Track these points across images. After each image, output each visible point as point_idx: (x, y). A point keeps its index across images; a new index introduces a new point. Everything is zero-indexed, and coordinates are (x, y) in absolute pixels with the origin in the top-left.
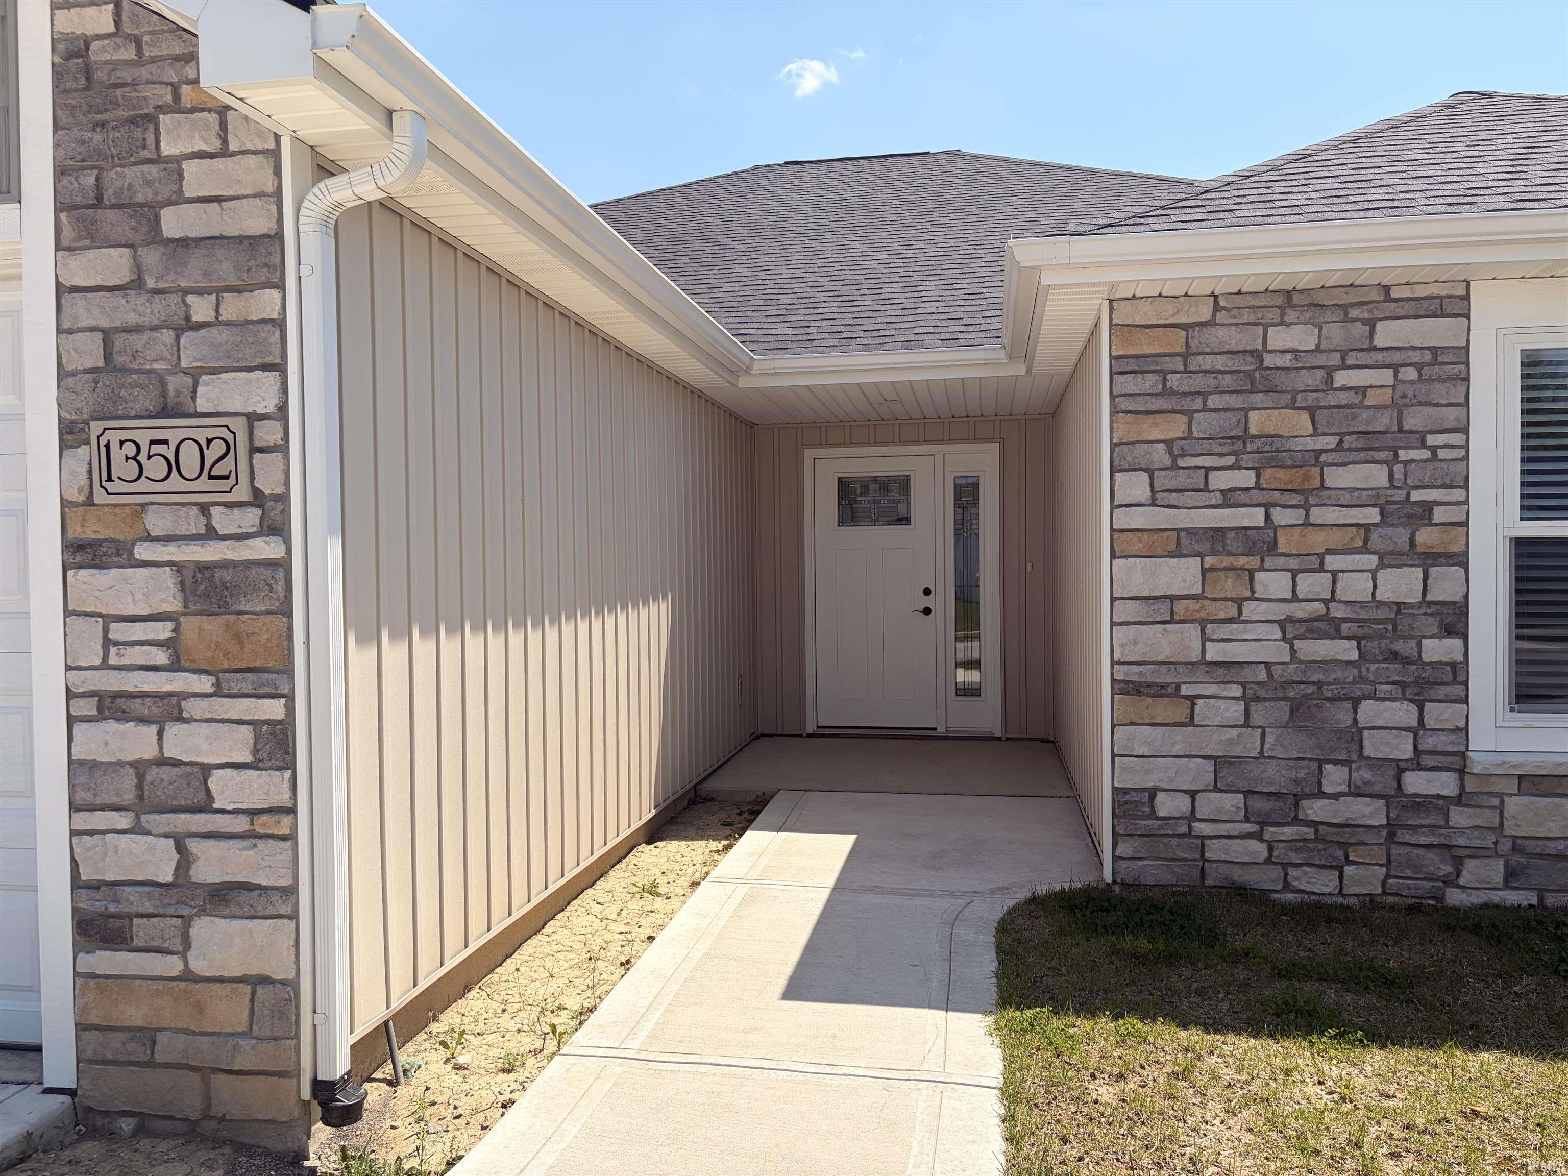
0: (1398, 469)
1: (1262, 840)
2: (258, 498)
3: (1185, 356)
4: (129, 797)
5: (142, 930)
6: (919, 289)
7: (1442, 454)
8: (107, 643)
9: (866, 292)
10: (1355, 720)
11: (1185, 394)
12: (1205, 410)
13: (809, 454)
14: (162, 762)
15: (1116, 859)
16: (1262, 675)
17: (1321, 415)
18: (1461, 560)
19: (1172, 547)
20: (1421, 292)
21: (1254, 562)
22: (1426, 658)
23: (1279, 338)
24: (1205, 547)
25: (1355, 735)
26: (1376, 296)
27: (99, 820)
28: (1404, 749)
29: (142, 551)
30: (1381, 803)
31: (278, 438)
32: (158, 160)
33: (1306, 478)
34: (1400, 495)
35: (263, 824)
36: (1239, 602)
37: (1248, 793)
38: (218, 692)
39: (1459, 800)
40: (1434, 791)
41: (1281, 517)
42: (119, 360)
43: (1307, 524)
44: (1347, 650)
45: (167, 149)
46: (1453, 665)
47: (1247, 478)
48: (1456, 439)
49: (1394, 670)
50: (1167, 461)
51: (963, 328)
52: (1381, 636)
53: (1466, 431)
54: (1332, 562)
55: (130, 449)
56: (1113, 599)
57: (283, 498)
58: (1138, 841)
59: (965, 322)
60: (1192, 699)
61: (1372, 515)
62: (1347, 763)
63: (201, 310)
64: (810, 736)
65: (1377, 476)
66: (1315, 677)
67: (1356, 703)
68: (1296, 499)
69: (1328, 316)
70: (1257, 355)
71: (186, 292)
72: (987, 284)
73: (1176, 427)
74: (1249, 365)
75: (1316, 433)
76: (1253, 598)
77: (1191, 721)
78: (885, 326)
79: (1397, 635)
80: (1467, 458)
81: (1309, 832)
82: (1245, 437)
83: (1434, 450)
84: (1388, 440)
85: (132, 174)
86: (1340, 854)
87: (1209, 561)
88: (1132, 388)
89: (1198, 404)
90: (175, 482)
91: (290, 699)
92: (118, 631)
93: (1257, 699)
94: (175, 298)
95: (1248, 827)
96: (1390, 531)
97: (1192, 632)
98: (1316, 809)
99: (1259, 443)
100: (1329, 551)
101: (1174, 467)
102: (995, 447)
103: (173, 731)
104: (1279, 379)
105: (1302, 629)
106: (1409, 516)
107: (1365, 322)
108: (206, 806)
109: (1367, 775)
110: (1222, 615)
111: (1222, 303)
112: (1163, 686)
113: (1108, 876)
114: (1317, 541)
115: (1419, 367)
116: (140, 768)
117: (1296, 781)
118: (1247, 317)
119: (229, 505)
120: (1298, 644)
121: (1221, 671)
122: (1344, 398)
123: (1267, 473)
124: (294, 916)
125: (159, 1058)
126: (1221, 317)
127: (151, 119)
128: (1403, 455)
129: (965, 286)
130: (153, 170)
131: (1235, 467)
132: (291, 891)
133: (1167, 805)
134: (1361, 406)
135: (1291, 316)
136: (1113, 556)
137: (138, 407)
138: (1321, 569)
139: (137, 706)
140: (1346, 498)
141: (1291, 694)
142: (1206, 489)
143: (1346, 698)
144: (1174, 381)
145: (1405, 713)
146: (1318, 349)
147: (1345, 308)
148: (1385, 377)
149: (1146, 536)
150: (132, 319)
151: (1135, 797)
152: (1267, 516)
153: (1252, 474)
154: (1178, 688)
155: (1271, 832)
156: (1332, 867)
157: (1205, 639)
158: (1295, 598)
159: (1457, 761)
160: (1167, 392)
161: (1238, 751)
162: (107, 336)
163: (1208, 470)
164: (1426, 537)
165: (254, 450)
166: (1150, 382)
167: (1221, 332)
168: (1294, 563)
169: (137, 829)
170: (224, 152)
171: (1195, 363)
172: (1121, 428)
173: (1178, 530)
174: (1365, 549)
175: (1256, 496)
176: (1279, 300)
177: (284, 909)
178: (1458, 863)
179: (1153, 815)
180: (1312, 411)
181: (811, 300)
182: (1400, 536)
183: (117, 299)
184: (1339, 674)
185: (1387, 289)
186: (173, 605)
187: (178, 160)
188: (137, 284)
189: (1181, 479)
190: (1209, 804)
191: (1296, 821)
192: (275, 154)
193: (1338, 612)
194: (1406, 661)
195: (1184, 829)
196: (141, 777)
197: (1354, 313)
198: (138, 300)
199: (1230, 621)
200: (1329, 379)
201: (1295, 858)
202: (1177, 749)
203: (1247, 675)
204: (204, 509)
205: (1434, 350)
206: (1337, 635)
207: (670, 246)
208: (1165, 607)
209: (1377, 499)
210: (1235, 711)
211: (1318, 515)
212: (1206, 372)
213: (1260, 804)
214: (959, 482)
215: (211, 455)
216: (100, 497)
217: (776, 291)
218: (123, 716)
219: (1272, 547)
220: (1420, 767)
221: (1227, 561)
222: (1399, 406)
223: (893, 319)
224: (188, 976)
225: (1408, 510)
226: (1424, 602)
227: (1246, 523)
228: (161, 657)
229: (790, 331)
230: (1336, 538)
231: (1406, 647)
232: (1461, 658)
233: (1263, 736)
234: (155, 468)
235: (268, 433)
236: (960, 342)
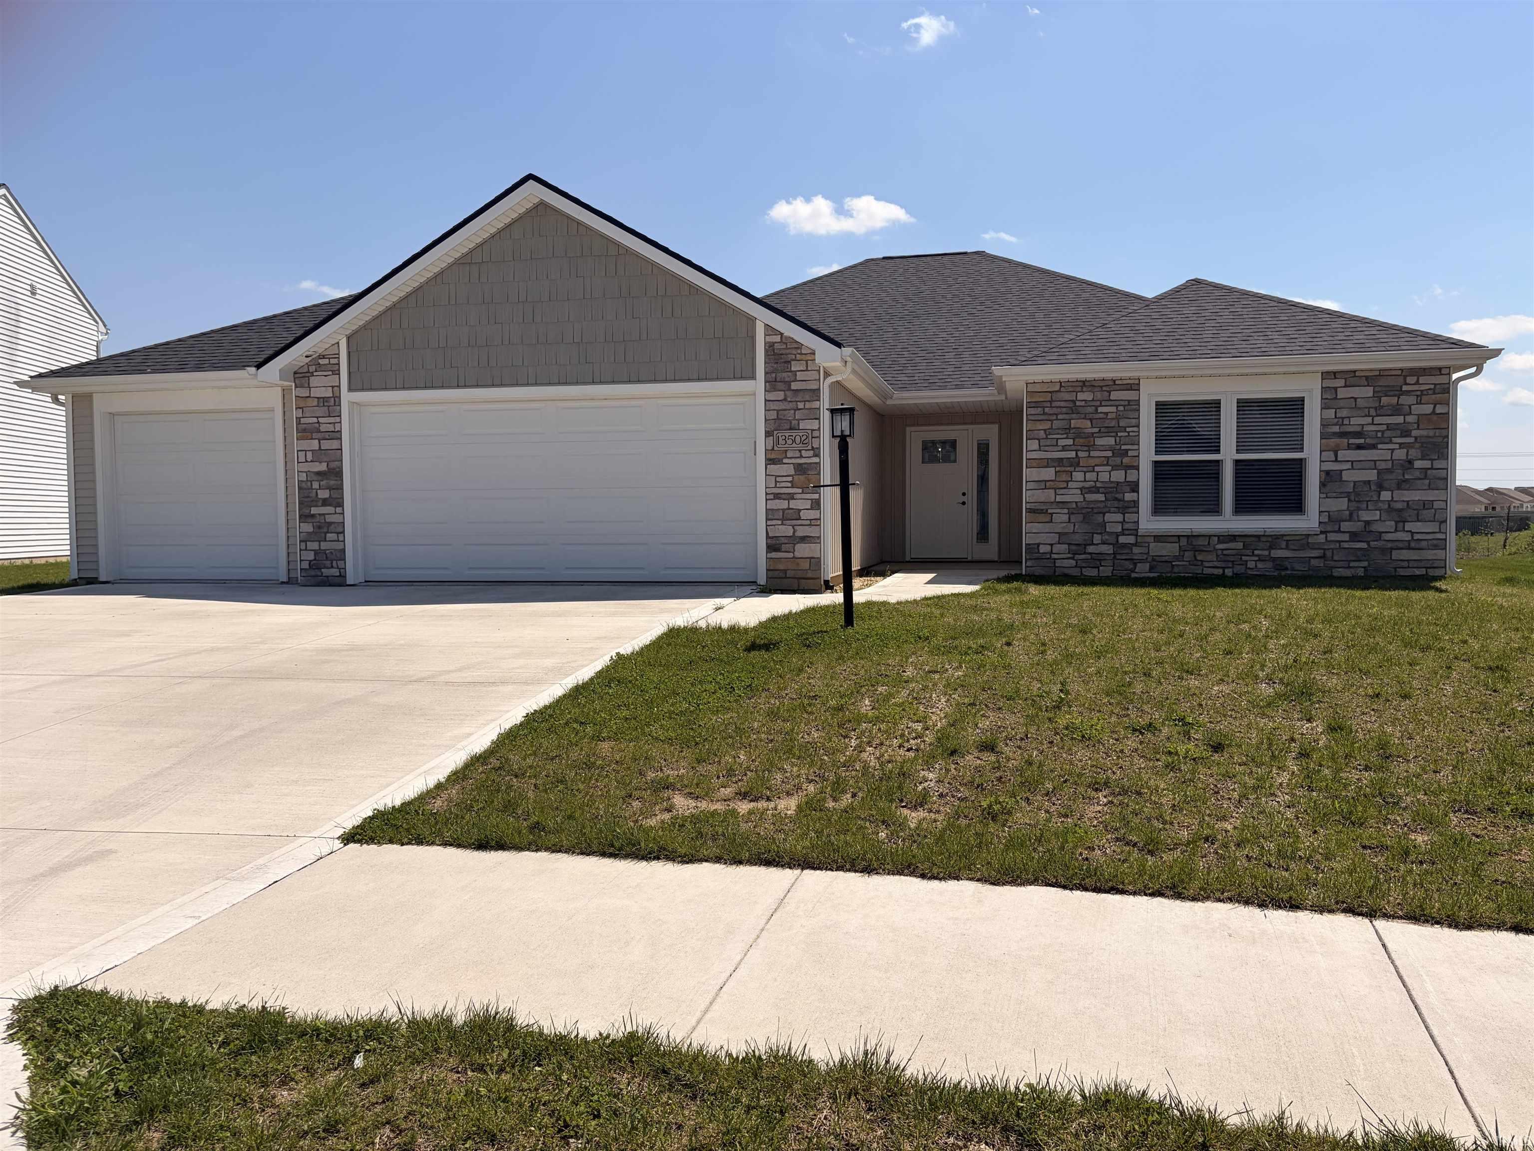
0: (1118, 439)
1: (1074, 560)
2: (813, 449)
3: (1051, 402)
4: (781, 517)
5: (784, 547)
6: (962, 356)
7: (1131, 434)
8: (776, 481)
9: (938, 357)
10: (1104, 520)
11: (1050, 414)
12: (1057, 419)
13: (908, 429)
14: (789, 509)
15: (1026, 567)
16: (1074, 506)
17: (1094, 421)
18: (1137, 468)
19: (1046, 464)
20: (1125, 382)
21: (1072, 469)
22: (1126, 499)
23: (1081, 396)
24: (1055, 464)
25: (1104, 524)
26: (1111, 383)
27: (774, 522)
28: (1119, 529)
29: (785, 461)
30: (1111, 546)
31: (818, 435)
32: (791, 371)
33: (1089, 442)
34: (1118, 447)
35: (813, 522)
36: (1067, 482)
37: (1069, 544)
38: (803, 493)
39: (1136, 545)
40: (1127, 542)
41: (1080, 454)
42: (780, 417)
43: (1089, 456)
44: (1101, 497)
45: (793, 369)
46: (1134, 501)
47: (1070, 442)
48: (1135, 429)
49: (1116, 504)
50: (1044, 436)
51: (980, 379)
52: (1111, 492)
53: (1138, 426)
54: (1097, 469)
55: (784, 437)
56: (1026, 482)
57: (819, 448)
58: (1033, 561)
59: (982, 375)
60: (1052, 514)
61: (1109, 454)
62: (1101, 533)
63: (801, 405)
64: (907, 562)
65: (1111, 441)
66: (1091, 506)
67: (1104, 514)
68: (1086, 448)
69: (1096, 389)
70: (1074, 402)
71: (797, 402)
72: (993, 355)
73: (1047, 425)
74: (1071, 405)
75: (1092, 427)
76: (1071, 481)
77: (1051, 522)
78: (947, 377)
79: (1117, 492)
80: (1139, 435)
81: (1089, 556)
82: (1070, 428)
83: (1129, 432)
84: (1115, 430)
85: (784, 375)
86: (1098, 563)
87: (1058, 469)
88: (1033, 412)
89: (1055, 417)
90: (794, 445)
91: (820, 494)
92: (778, 479)
93: (1073, 513)
94: (794, 403)
95: (1069, 555)
96: (1115, 459)
97: (1052, 491)
98: (1091, 549)
99: (1074, 430)
100: (1096, 465)
101: (1047, 438)
102: (997, 426)
103: (791, 502)
104: (1080, 409)
105: (1087, 490)
106: (1121, 454)
107: (1108, 391)
108: (799, 519)
109: (1107, 537)
110: (1062, 486)
111: (1063, 384)
112: (1042, 510)
113: (1024, 573)
114: (1092, 462)
115: (1124, 406)
116: (784, 510)
117: (1085, 540)
118: (1071, 389)
119: (806, 450)
120: (1086, 495)
121: (1061, 505)
122: (1101, 416)
123: (1077, 440)
124: (820, 543)
125: (788, 576)
126: (1062, 389)
127: (789, 362)
128: (1119, 434)
129: (982, 355)
130: (790, 374)
131: (1067, 438)
132: (819, 538)
133: (1042, 549)
134: (1106, 418)
135: (1085, 389)
136: (1027, 467)
137: (785, 428)
138: (1093, 471)
139: (783, 496)
140: (1102, 448)
141: (1083, 512)
142: (1057, 445)
143: (1100, 513)
144: (1047, 410)
145: (1119, 517)
146: (1093, 400)
147: (1101, 387)
148: (1113, 409)
149: (1037, 461)
150: (784, 407)
151: (1033, 546)
152: (1077, 454)
153: (1072, 440)
154: (1047, 511)
155: (1077, 557)
156: (1095, 567)
157: (1056, 494)
158: (1085, 481)
159: (1135, 532)
160: (1044, 414)
161: (1066, 531)
162: (778, 411)
163: (1057, 439)
164: (1126, 460)
165: (812, 437)
166: (1039, 410)
167: (1062, 394)
168: (1085, 469)
169: (782, 524)
170: (807, 370)
171: (1054, 404)
172: (1029, 425)
173: (1048, 459)
174: (1107, 465)
175: (1073, 448)
176: (1081, 384)
177: (818, 541)
178: (1135, 564)
179: (1039, 552)
180: (1091, 420)
181: (913, 362)
182: (1118, 460)
183: (781, 403)
184: (1099, 505)
185: (1114, 381)
186: (793, 472)
187: (796, 371)
188: (785, 399)
189: (1048, 442)
190: (1057, 548)
191: (1085, 553)
192: (819, 371)
193: (1098, 485)
194: (1119, 500)
195: (1048, 556)
196: (783, 513)
197: (1104, 388)
198: (786, 403)
199: (1065, 488)
200: (1097, 410)
201: (1084, 565)
202: (1047, 530)
203: (1069, 506)
204: (800, 451)
205: (1129, 401)
206: (1098, 492)
207: (835, 324)
208: (1043, 484)
209: (1111, 449)
210: (1065, 518)
211: (1093, 454)
212: (1057, 407)
213: (1074, 548)
214: (980, 442)
215: (803, 439)
216: (776, 448)
217: (896, 356)
218: (779, 498)
219: (1078, 464)
220: (1123, 535)
221: (1063, 469)
222: (1118, 418)
223: (951, 373)
224: (794, 557)
225: (1120, 452)
226: (1126, 481)
227: (1069, 456)
228: (790, 485)
229: (906, 379)
230: (1097, 461)
231: (1120, 496)
232: (1136, 499)
233: (1074, 525)
234: (789, 442)
235: (816, 434)
236: (980, 386)
